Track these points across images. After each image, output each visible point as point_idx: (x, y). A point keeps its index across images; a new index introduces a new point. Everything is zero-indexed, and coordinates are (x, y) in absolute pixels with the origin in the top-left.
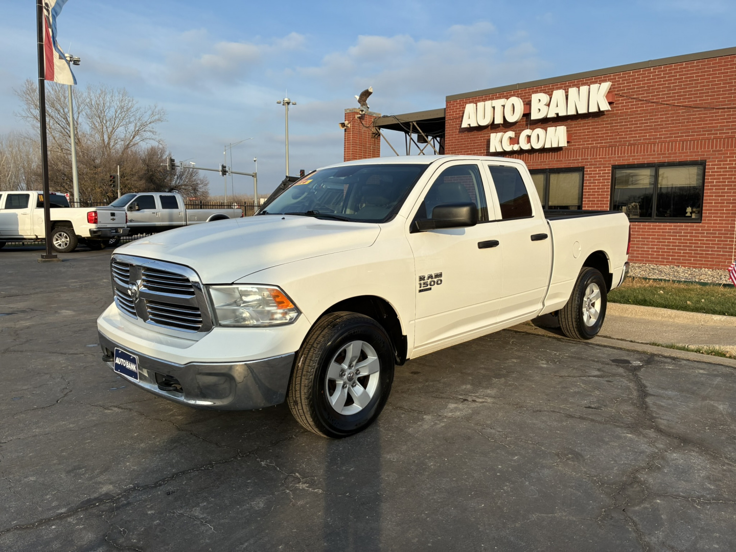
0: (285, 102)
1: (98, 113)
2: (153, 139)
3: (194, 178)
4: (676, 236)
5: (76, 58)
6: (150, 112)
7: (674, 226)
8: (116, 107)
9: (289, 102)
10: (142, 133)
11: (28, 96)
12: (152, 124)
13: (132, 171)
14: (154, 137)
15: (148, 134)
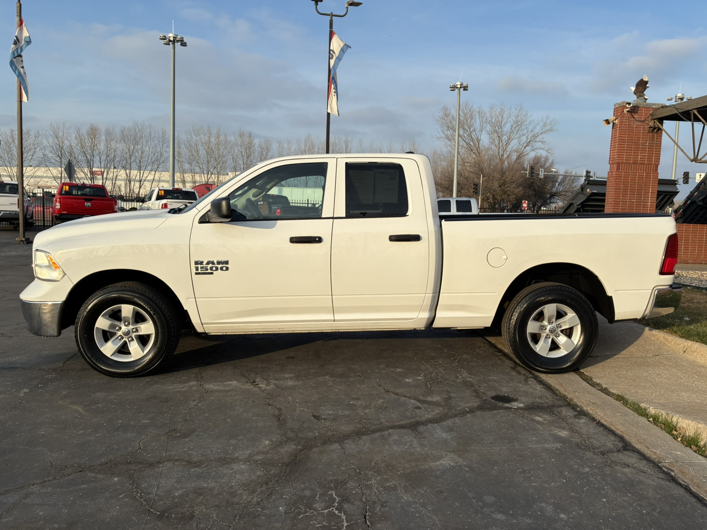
0: (677, 98)
1: (496, 129)
2: (542, 149)
3: (575, 184)
5: (465, 84)
6: (542, 124)
8: (512, 122)
9: (683, 98)
10: (533, 143)
11: (443, 121)
12: (543, 135)
13: (512, 179)
14: (543, 146)
15: (538, 145)
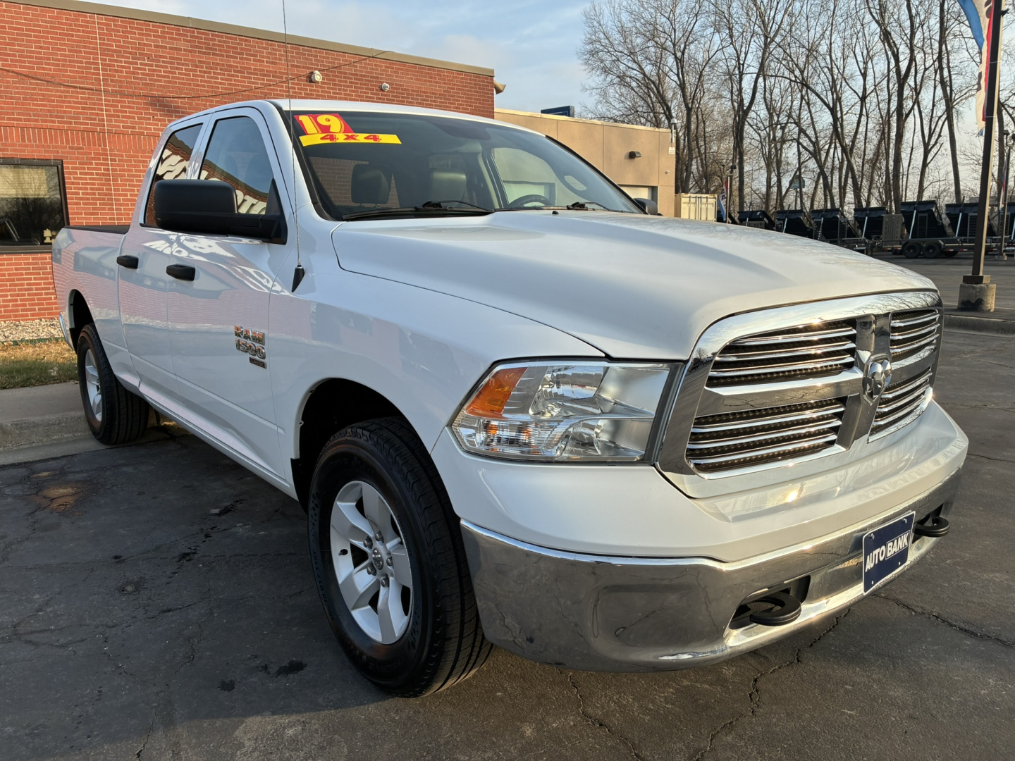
4: (39, 274)
7: (33, 259)
